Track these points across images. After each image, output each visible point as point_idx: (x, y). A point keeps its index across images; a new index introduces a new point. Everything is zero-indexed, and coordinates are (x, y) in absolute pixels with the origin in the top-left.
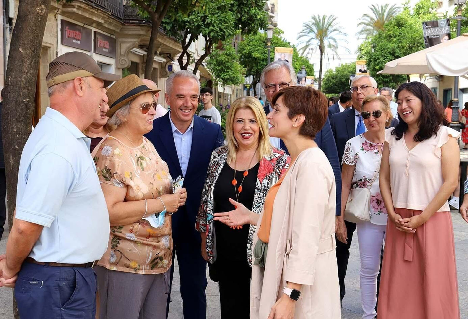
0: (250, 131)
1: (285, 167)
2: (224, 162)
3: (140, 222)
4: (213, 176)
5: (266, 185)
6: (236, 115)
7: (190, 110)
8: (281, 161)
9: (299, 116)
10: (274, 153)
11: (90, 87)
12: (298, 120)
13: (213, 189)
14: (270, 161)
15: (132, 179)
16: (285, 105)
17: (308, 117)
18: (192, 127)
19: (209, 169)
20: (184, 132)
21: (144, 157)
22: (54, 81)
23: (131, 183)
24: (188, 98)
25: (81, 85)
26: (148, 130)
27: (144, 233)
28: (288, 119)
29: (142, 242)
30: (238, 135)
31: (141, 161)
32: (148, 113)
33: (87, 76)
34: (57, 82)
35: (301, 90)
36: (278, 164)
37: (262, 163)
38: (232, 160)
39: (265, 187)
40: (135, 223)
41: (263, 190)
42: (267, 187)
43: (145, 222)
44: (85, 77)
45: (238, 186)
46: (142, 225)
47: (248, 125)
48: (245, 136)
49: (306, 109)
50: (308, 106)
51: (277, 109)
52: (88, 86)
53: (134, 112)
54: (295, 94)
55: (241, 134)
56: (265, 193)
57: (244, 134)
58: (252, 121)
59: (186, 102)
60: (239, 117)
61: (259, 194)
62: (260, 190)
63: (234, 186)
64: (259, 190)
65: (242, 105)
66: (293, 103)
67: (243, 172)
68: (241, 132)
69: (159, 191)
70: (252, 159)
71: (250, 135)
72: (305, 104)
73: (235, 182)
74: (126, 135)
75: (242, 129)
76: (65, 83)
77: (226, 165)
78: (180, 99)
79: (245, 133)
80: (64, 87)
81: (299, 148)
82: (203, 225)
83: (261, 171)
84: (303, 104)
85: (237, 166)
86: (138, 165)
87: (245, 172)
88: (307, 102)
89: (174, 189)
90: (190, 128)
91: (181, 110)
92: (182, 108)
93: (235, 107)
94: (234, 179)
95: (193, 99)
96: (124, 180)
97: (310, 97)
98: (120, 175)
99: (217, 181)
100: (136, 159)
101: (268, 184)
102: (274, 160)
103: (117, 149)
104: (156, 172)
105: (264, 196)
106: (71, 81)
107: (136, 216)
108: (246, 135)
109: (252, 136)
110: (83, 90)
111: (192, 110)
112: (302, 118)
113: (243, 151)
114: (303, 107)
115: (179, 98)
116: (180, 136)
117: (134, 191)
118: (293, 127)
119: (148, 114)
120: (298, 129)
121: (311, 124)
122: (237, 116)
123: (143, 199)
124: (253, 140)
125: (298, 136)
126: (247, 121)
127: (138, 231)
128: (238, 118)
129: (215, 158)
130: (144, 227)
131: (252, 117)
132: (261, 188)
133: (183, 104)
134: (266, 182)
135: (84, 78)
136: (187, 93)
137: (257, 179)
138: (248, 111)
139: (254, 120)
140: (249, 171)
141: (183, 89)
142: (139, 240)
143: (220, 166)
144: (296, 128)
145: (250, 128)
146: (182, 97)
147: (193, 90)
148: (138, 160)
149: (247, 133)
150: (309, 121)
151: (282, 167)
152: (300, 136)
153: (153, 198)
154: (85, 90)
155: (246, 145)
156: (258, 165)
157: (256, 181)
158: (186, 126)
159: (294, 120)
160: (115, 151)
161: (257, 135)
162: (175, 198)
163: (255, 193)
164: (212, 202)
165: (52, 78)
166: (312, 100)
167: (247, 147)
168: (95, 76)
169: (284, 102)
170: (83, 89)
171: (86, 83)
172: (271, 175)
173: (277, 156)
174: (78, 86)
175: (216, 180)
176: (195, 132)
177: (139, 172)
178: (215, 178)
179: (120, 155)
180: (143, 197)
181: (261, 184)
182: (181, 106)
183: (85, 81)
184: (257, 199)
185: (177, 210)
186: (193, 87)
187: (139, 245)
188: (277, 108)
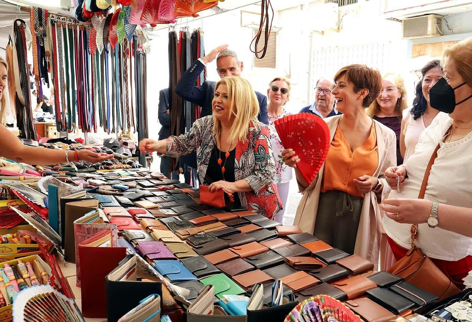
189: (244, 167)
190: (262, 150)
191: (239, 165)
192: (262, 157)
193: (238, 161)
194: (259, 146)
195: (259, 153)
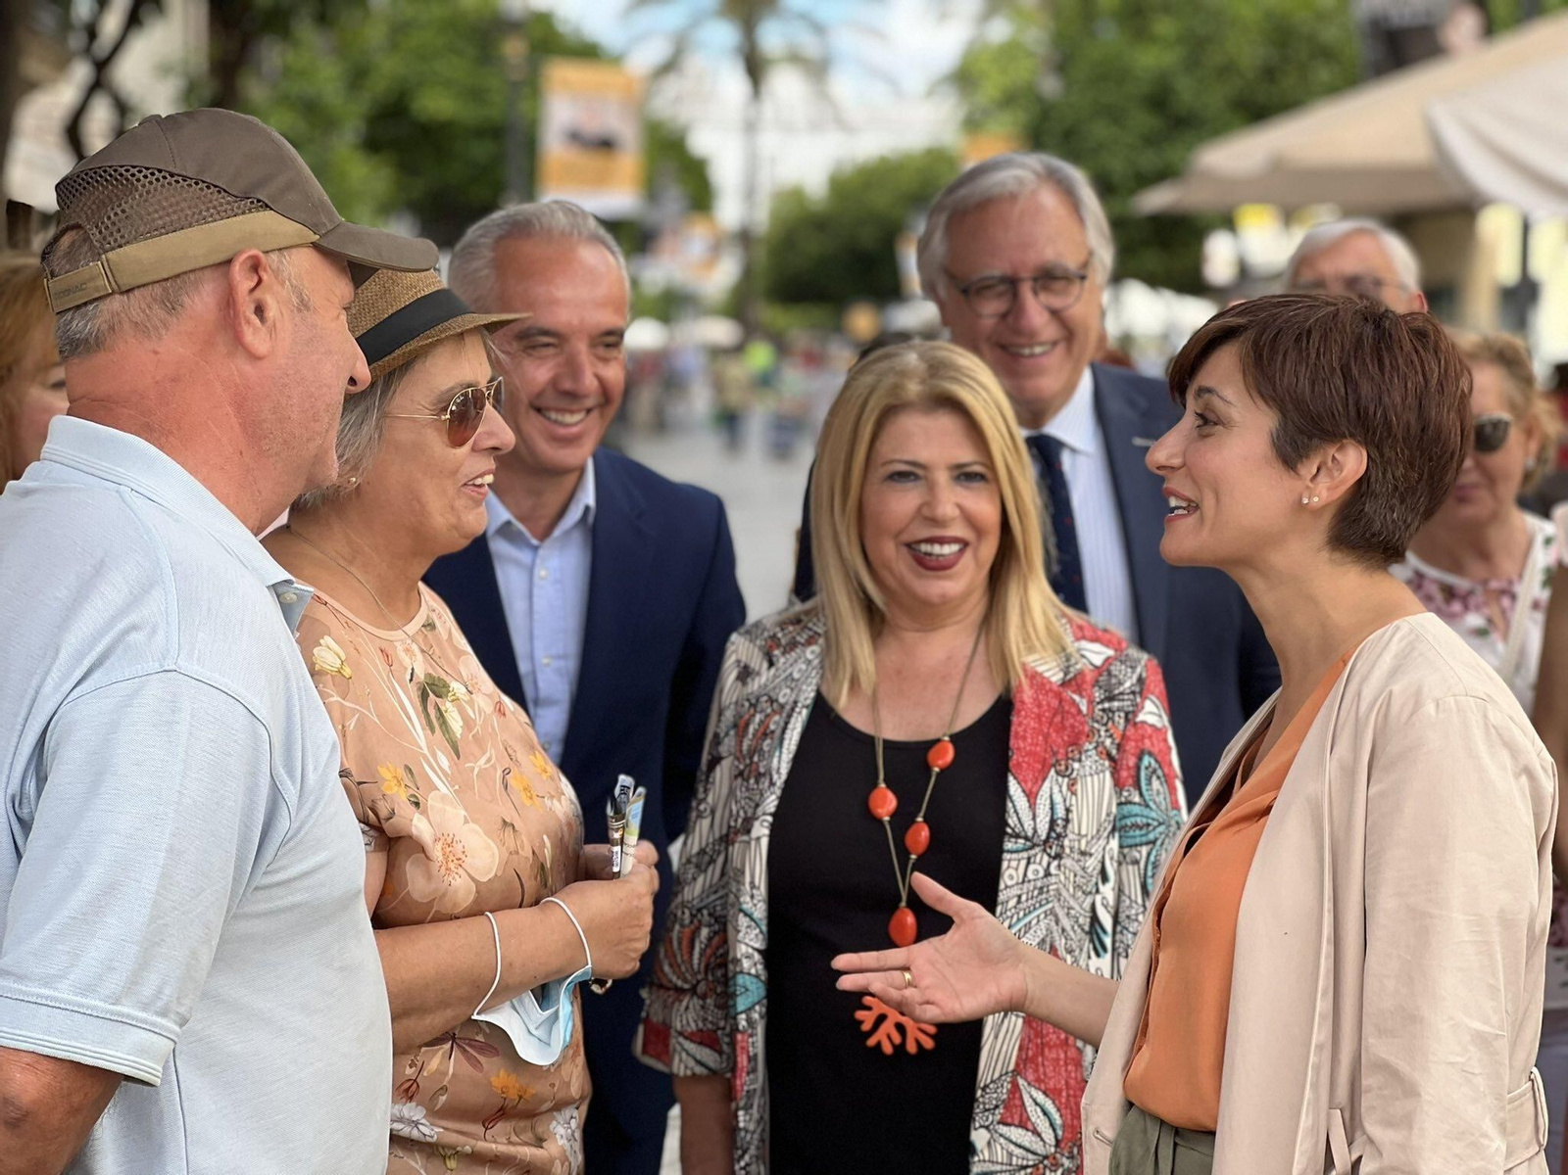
0: (958, 530)
1: (1141, 717)
2: (808, 695)
3: (453, 1038)
4: (750, 773)
5: (1060, 812)
6: (878, 444)
7: (589, 411)
8: (1120, 684)
9: (1332, 451)
10: (1076, 645)
11: (304, 305)
12: (1329, 470)
13: (765, 842)
14: (1064, 684)
15: (417, 804)
16: (1255, 394)
17: (1382, 456)
18: (587, 508)
19: (716, 735)
20: (545, 534)
21: (447, 679)
22: (111, 271)
23: (420, 827)
24: (582, 348)
25: (258, 294)
26: (466, 537)
27: (474, 1097)
28: (1279, 467)
29: (468, 1149)
30: (889, 551)
31: (438, 700)
32: (471, 442)
33: (291, 247)
34: (126, 281)
35: (1336, 314)
36: (1102, 702)
37: (1027, 694)
38: (855, 683)
39: (1053, 822)
40: (427, 1045)
41: (1046, 841)
42: (1065, 827)
43: (480, 1038)
44: (280, 249)
45: (903, 819)
46: (464, 1051)
47: (951, 500)
48: (930, 554)
49: (1372, 409)
50: (1386, 399)
51: (1211, 416)
52: (295, 300)
53: (403, 434)
54: (1309, 332)
55: (909, 545)
56: (1058, 856)
57: (925, 548)
58: (964, 475)
59: (573, 368)
60: (898, 457)
61: (1023, 863)
62: (1031, 842)
63: (880, 822)
64: (1026, 838)
65: (913, 388)
66: (1304, 385)
67: (921, 750)
68: (906, 537)
69: (542, 864)
70: (965, 677)
71: (955, 548)
72: (1366, 389)
73: (885, 803)
74: (351, 563)
75: (913, 519)
76: (172, 285)
77: (822, 711)
78: (535, 353)
79: (931, 541)
80: (172, 306)
81: (1340, 617)
82: (690, 1038)
83: (1024, 738)
84: (1356, 390)
85: (885, 714)
86: (433, 730)
87: (937, 747)
88: (1374, 369)
89: (617, 849)
90: (574, 514)
91: (539, 410)
92: (550, 400)
93: (872, 403)
94: (875, 785)
95: (601, 351)
96: (383, 813)
97: (1390, 349)
98: (360, 783)
99: (782, 799)
100: (415, 695)
101: (1068, 810)
102: (1084, 682)
103: (327, 640)
104: (507, 763)
105: (1053, 870)
106: (208, 274)
107: (443, 1004)
108: (937, 549)
109: (968, 555)
110: (269, 323)
111: (595, 414)
112: (1353, 461)
113: (910, 637)
114: (1357, 403)
115: (534, 347)
116: (524, 556)
117: (435, 867)
118: (1299, 507)
119: (473, 449)
120: (1325, 521)
121: (1396, 488)
122: (887, 448)
123: (476, 911)
124: (965, 579)
125: (1325, 555)
126: (942, 477)
127: (444, 1089)
128: (892, 462)
129: (745, 674)
130: (474, 1067)
131: (966, 455)
132: (1035, 831)
133: (554, 382)
134: (1058, 798)
135: (274, 256)
136: (575, 321)
137: (1011, 778)
138: (945, 423)
139: (977, 468)
140: (955, 739)
141: (554, 302)
142: (452, 1138)
143: (789, 716)
144: (1316, 513)
145: (957, 512)
146: (547, 345)
147: (602, 304)
148: (424, 697)
149: (942, 541)
150: (1384, 474)
151: (1127, 714)
152: (1337, 556)
153: (520, 907)
154: (278, 325)
155: (936, 600)
156: (1003, 709)
157: (1003, 793)
158: (553, 500)
159: (1309, 469)
160: (316, 651)
161: (989, 549)
162: (635, 903)
163: (1006, 856)
164: (760, 910)
165: (97, 256)
166: (1400, 361)
167: (929, 615)
168: (324, 243)
169: (1250, 379)
170: (272, 312)
171: (283, 284)
172: (1080, 760)
173: (1098, 661)
174: (247, 298)
175: (779, 792)
176: (599, 534)
177: (444, 761)
178: (772, 784)
179: (347, 672)
180: (476, 901)
181: (1032, 806)
182: (540, 394)
183: (277, 273)
184: (1015, 891)
185: (638, 964)
186: (601, 291)
187: (452, 1164)
188: (1208, 406)
189: (1059, 836)
190: (1156, 784)
191: (1034, 818)
192: (1160, 824)
193: (1031, 797)
194: (1140, 759)
195: (1141, 795)
